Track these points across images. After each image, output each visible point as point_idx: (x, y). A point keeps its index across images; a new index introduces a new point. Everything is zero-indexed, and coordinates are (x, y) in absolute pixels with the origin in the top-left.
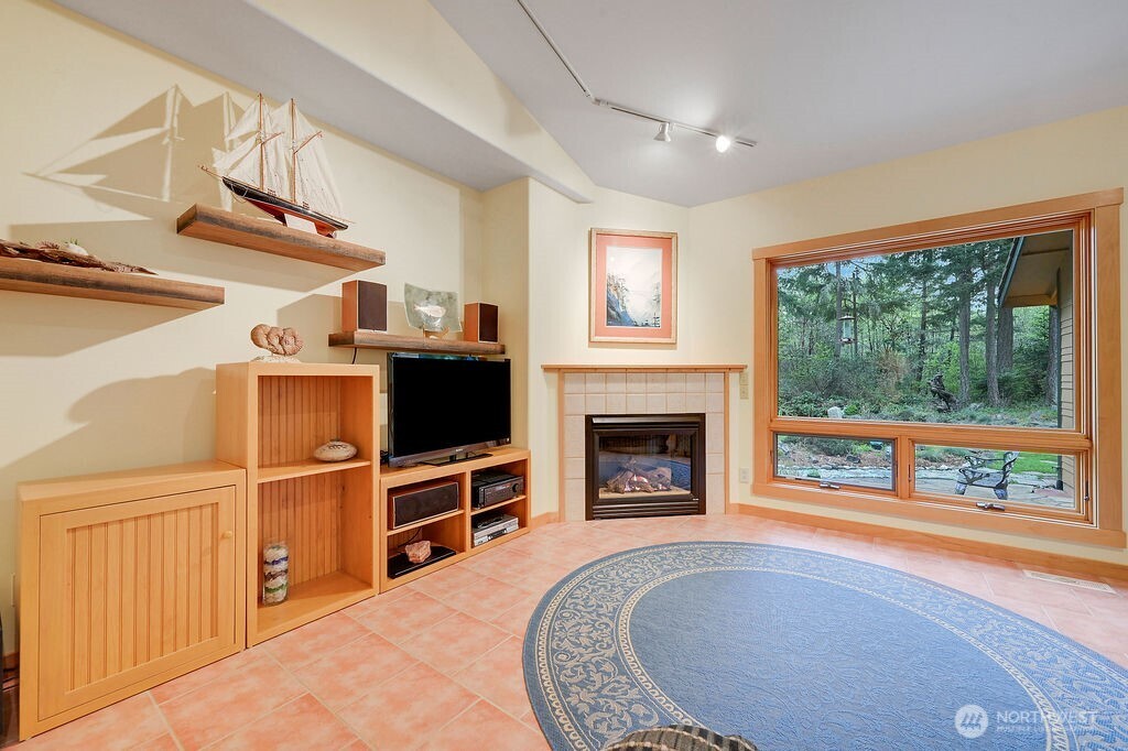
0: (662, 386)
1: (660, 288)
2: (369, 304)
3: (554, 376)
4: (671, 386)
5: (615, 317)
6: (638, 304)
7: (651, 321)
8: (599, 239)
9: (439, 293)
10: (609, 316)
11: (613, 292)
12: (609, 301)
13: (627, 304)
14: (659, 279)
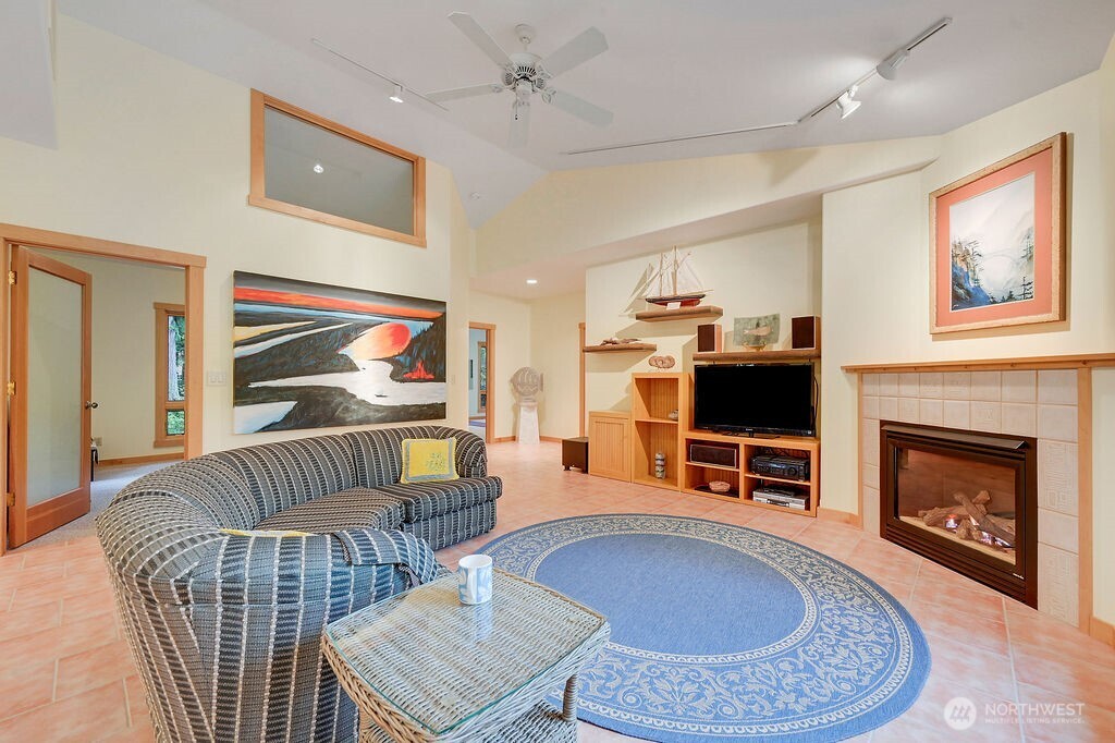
0: (964, 391)
1: (1032, 237)
2: (706, 337)
3: (855, 376)
4: (978, 391)
5: (963, 294)
6: (996, 272)
7: (1017, 292)
8: (944, 199)
9: (766, 317)
10: (956, 298)
11: (960, 264)
12: (955, 278)
13: (980, 276)
14: (1030, 222)
